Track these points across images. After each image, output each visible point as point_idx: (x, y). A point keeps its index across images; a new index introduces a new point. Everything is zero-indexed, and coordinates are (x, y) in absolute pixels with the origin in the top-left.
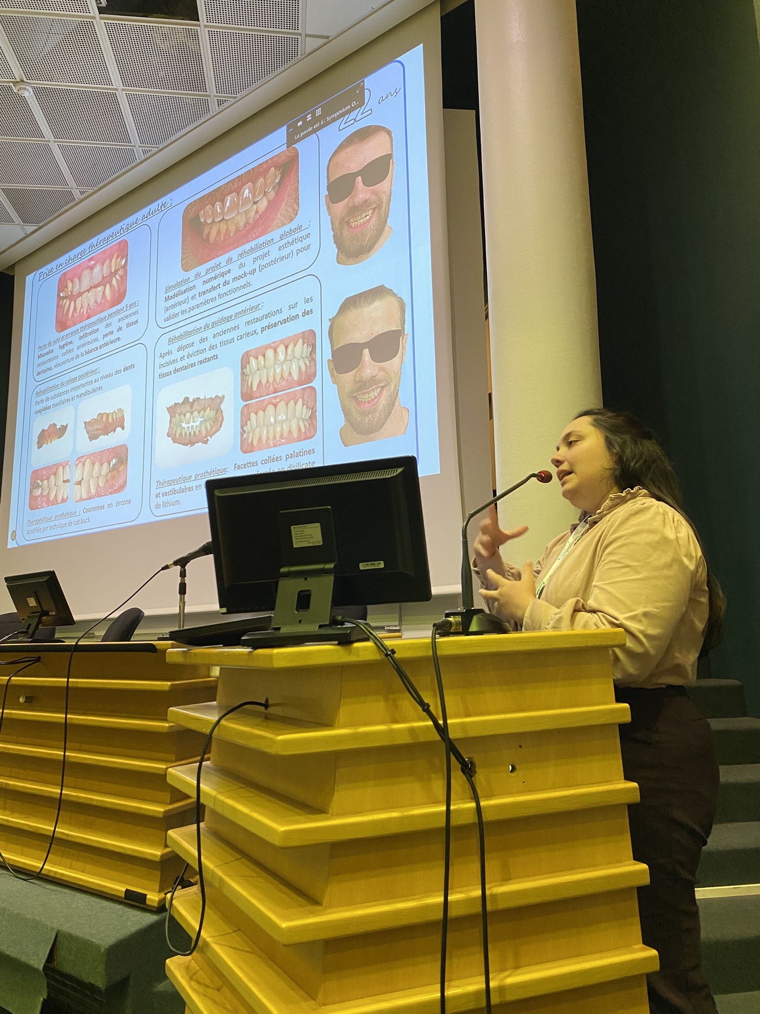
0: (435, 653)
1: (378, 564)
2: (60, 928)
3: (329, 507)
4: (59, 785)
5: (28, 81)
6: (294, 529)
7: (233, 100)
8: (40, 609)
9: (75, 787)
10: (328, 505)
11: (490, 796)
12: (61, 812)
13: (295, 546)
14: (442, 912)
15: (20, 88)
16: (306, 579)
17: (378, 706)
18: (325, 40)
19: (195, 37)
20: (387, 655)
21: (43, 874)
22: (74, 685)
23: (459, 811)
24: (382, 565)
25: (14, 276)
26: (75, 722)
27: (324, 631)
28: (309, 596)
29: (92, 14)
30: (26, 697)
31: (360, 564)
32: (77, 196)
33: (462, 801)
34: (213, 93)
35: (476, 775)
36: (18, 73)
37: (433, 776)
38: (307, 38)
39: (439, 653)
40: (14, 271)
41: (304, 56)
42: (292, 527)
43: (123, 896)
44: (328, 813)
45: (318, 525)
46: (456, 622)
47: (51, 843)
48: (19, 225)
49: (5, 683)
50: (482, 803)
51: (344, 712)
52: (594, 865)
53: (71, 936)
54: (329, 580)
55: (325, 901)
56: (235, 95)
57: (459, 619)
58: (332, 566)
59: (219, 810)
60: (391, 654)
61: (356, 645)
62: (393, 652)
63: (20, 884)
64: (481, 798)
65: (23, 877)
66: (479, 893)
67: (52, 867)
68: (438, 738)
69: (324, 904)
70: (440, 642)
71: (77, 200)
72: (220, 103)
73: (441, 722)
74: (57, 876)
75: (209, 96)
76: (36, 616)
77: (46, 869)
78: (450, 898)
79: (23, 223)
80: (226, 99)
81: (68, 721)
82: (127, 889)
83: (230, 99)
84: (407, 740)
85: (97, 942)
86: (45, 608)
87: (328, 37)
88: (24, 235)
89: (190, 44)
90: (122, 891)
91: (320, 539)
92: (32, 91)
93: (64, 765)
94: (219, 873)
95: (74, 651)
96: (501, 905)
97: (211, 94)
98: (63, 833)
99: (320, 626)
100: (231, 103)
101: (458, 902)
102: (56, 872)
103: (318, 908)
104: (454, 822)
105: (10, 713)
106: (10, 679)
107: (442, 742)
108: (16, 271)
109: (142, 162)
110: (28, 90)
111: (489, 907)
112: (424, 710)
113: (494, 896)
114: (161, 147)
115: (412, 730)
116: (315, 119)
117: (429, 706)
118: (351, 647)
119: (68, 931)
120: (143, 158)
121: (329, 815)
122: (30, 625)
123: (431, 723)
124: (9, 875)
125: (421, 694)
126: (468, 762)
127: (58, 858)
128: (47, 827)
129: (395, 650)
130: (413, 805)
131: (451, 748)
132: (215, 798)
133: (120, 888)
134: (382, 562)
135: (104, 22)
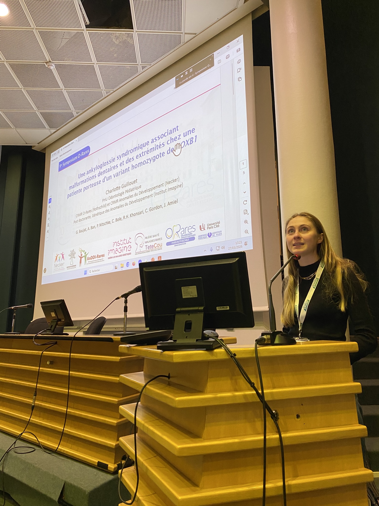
0: (257, 355)
1: (226, 307)
2: (66, 480)
3: (201, 278)
4: (66, 406)
5: (53, 61)
6: (183, 289)
7: (150, 66)
8: (57, 318)
9: (73, 408)
10: (200, 277)
11: (286, 431)
12: (67, 420)
13: (184, 297)
14: (262, 494)
15: (49, 65)
16: (189, 315)
17: (227, 382)
18: (194, 35)
19: (131, 37)
20: (231, 357)
21: (58, 451)
22: (73, 357)
23: (271, 439)
24: (228, 308)
25: (45, 154)
26: (73, 375)
27: (199, 343)
28: (191, 323)
29: (82, 29)
30: (50, 361)
31: (217, 308)
32: (75, 115)
33: (271, 434)
34: (140, 63)
35: (279, 420)
36: (48, 58)
37: (256, 419)
38: (185, 35)
39: (259, 355)
40: (45, 151)
41: (184, 43)
42: (182, 288)
43: (97, 465)
44: (202, 438)
45: (195, 287)
46: (267, 338)
47: (62, 435)
48: (48, 129)
49: (40, 354)
50: (282, 435)
51: (210, 385)
52: (343, 470)
53: (71, 485)
54: (201, 316)
55: (201, 484)
56: (150, 64)
57: (269, 336)
58: (202, 308)
59: (146, 431)
60: (234, 356)
61: (216, 351)
62: (235, 355)
63: (46, 456)
64: (282, 432)
65: (48, 452)
66: (281, 484)
67: (62, 448)
68: (259, 400)
69: (200, 487)
70: (259, 349)
71: (75, 116)
72: (143, 68)
73: (260, 392)
74: (65, 453)
75: (138, 65)
76: (55, 322)
77: (60, 449)
78: (267, 486)
79: (50, 128)
80: (146, 66)
81: (70, 375)
82: (98, 461)
83: (148, 66)
84: (243, 401)
85: (84, 489)
86: (59, 318)
87: (196, 34)
88: (50, 134)
89: (129, 40)
90: (96, 462)
91: (197, 294)
92: (54, 66)
93: (68, 397)
94: (146, 464)
95: (74, 340)
96: (294, 491)
97: (139, 64)
98: (67, 431)
99: (197, 340)
100: (148, 68)
101: (271, 489)
102: (64, 451)
103: (197, 488)
104: (268, 445)
105: (43, 370)
106: (42, 353)
107: (261, 403)
108: (46, 151)
109: (106, 97)
110: (53, 65)
111: (287, 492)
112: (251, 386)
113: (290, 486)
114: (115, 90)
115: (245, 396)
116: (189, 74)
117: (254, 384)
118: (212, 352)
119: (70, 482)
120: (106, 95)
121: (202, 439)
122: (52, 326)
123: (255, 392)
124: (42, 450)
125: (249, 376)
126: (275, 414)
127: (65, 443)
128: (60, 427)
129: (236, 354)
130: (246, 435)
131: (266, 406)
132: (143, 425)
133: (95, 461)
134: (228, 307)
135: (88, 32)
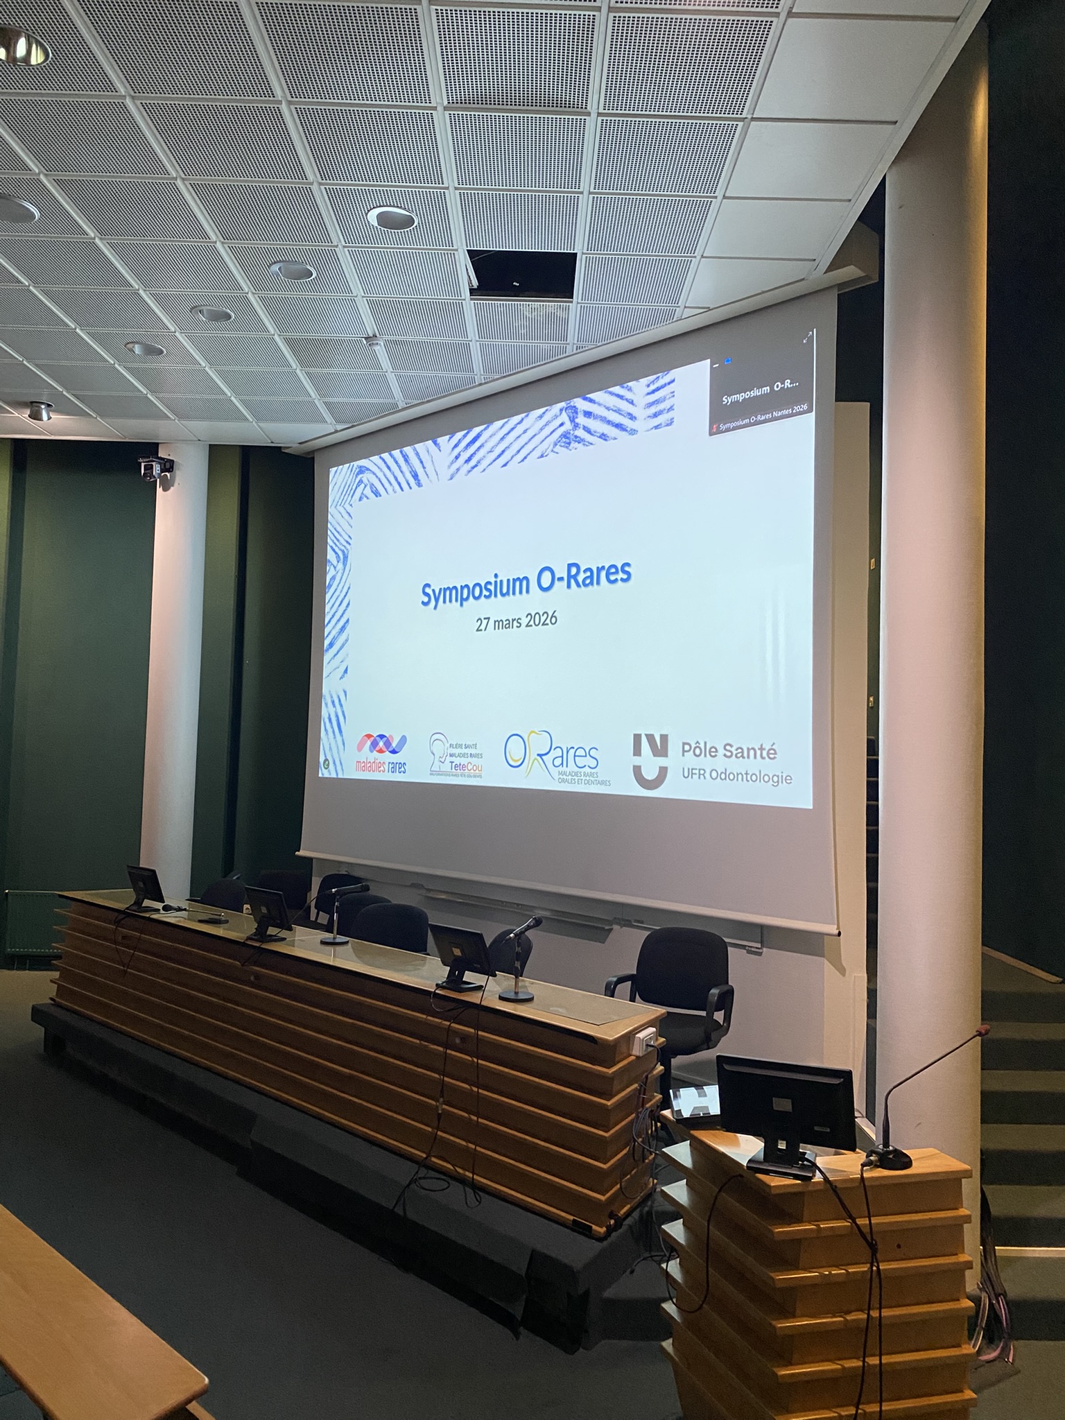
0: (863, 1179)
2: (534, 1247)
5: (381, 336)
6: (778, 1100)
7: (594, 347)
11: (885, 1263)
13: (775, 1108)
15: (372, 342)
18: (706, 310)
19: (566, 308)
24: (828, 1130)
29: (462, 297)
32: (402, 406)
34: (574, 342)
36: (372, 332)
38: (685, 309)
40: (314, 457)
41: (679, 320)
43: (571, 1223)
45: (790, 1101)
48: (331, 424)
49: (447, 1027)
53: (542, 1253)
56: (597, 343)
60: (832, 1185)
71: (398, 409)
72: (579, 348)
74: (508, 1196)
79: (335, 423)
80: (586, 345)
82: (573, 1219)
84: (840, 1232)
85: (569, 1263)
87: (710, 308)
88: (334, 431)
89: (560, 313)
90: (569, 1220)
91: (791, 1108)
92: (382, 343)
96: (890, 1322)
97: (571, 343)
100: (591, 348)
102: (506, 1193)
109: (480, 384)
110: (379, 343)
113: (886, 1317)
115: (844, 1227)
119: (540, 1250)
120: (483, 382)
131: (864, 1237)
133: (567, 1217)
135: (473, 302)
